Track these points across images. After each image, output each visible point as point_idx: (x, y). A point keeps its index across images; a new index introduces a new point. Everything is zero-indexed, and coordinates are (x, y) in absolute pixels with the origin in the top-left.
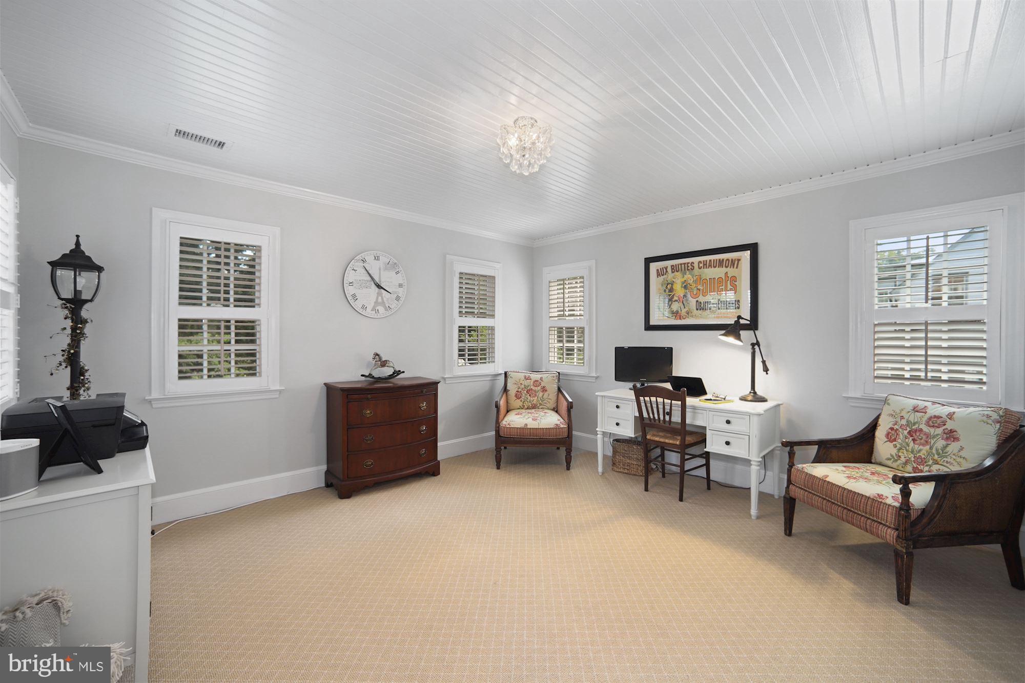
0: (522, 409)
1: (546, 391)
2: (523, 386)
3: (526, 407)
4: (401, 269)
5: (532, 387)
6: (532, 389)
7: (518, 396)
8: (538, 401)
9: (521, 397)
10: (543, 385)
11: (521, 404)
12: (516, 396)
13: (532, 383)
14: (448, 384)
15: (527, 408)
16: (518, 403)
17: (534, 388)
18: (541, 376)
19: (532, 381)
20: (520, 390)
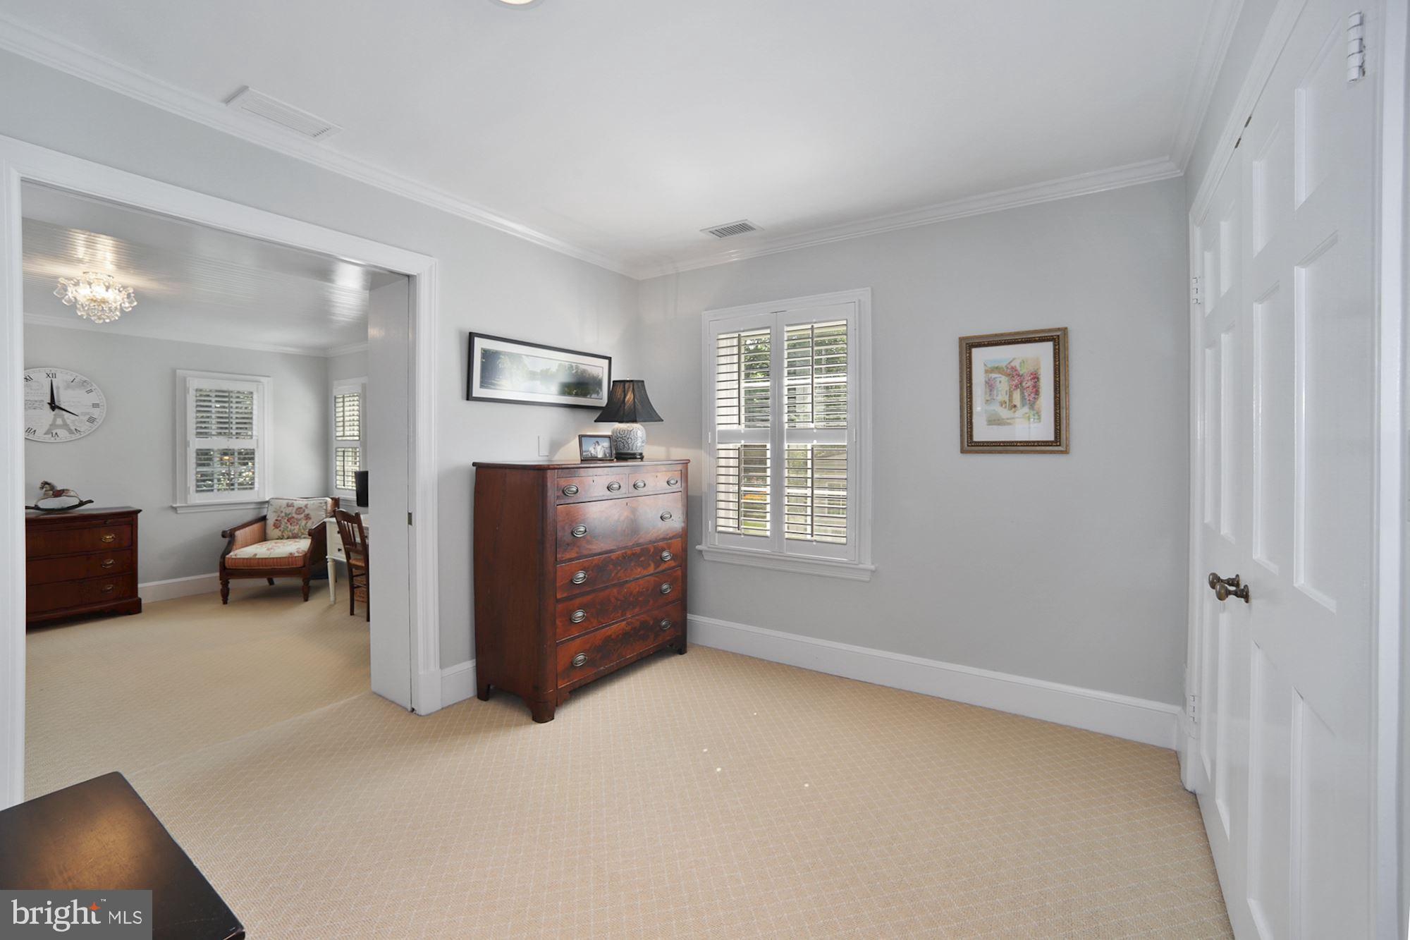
0: (282, 539)
1: (310, 518)
2: (283, 514)
3: (286, 537)
4: (95, 386)
5: (294, 515)
6: (293, 517)
7: (276, 526)
8: (299, 529)
9: (280, 526)
10: (307, 512)
11: (280, 534)
12: (274, 525)
13: (294, 511)
14: (180, 513)
15: (288, 538)
16: (277, 533)
17: (296, 516)
18: (306, 503)
19: (295, 509)
20: (280, 518)
